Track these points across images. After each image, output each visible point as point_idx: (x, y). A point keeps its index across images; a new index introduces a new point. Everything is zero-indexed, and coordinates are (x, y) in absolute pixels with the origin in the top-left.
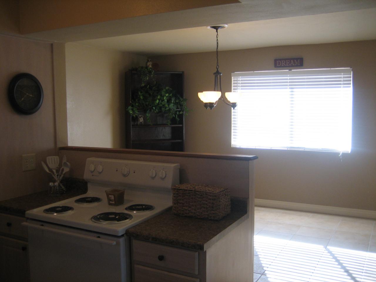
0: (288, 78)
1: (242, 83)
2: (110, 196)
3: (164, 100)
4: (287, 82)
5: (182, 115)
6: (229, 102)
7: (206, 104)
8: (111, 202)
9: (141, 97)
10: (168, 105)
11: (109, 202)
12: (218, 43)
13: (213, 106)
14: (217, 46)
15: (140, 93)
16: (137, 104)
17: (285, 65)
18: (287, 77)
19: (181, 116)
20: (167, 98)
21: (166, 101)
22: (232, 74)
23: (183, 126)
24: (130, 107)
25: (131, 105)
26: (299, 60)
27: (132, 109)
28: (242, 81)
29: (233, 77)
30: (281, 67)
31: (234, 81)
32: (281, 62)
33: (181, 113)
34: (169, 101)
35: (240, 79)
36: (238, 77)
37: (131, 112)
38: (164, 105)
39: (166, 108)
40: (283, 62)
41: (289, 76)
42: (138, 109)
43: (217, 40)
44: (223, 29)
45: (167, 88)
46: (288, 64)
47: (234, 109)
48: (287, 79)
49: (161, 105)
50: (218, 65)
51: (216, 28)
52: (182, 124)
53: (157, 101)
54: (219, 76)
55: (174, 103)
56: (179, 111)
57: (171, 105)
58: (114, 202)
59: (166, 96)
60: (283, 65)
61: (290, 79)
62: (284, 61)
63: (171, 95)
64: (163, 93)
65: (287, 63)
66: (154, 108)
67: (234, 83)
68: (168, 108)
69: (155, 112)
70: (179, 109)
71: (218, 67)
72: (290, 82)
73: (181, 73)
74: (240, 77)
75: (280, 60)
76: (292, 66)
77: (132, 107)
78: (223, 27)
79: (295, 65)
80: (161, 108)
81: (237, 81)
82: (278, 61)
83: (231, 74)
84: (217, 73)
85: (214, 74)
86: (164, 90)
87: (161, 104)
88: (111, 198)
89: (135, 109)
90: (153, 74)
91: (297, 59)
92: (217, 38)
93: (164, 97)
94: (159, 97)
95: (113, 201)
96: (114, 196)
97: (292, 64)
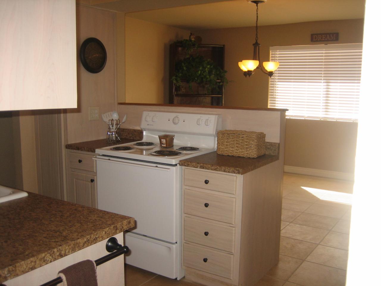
1: (279, 57)
2: (162, 140)
3: (206, 71)
4: (322, 56)
5: (222, 86)
6: (266, 71)
7: (245, 72)
8: (163, 145)
9: (185, 68)
10: (210, 76)
11: (162, 145)
12: (257, 17)
13: (251, 74)
14: (257, 19)
15: (183, 64)
16: (180, 75)
17: (321, 40)
18: (323, 51)
19: (221, 88)
20: (209, 69)
21: (207, 72)
23: (222, 97)
24: (174, 77)
25: (175, 75)
26: (335, 35)
27: (176, 79)
28: (279, 54)
29: (271, 51)
30: (317, 41)
31: (272, 54)
32: (317, 37)
33: (221, 84)
34: (210, 72)
36: (276, 51)
37: (175, 82)
38: (205, 76)
39: (207, 78)
40: (319, 37)
42: (181, 79)
43: (257, 14)
44: (262, 4)
45: (209, 60)
46: (324, 39)
47: (271, 77)
48: (323, 53)
49: (203, 76)
50: (257, 37)
51: (257, 3)
52: (222, 95)
53: (200, 72)
54: (257, 48)
55: (214, 75)
56: (219, 82)
57: (212, 76)
58: (165, 146)
59: (207, 67)
60: (320, 39)
61: (325, 53)
62: (320, 35)
63: (212, 67)
64: (205, 65)
65: (323, 37)
66: (196, 78)
67: (272, 57)
68: (209, 79)
69: (197, 82)
70: (219, 80)
71: (257, 39)
72: (325, 56)
73: (222, 46)
74: (278, 51)
75: (317, 34)
76: (328, 40)
77: (176, 77)
78: (263, 1)
79: (331, 39)
80: (202, 78)
81: (275, 54)
82: (314, 36)
83: (269, 48)
84: (256, 44)
85: (254, 44)
86: (206, 62)
87: (203, 74)
88: (163, 142)
89: (178, 79)
90: (197, 47)
91: (333, 34)
92: (257, 12)
93: (206, 68)
94: (201, 68)
95: (164, 144)
96: (166, 140)
97: (328, 39)
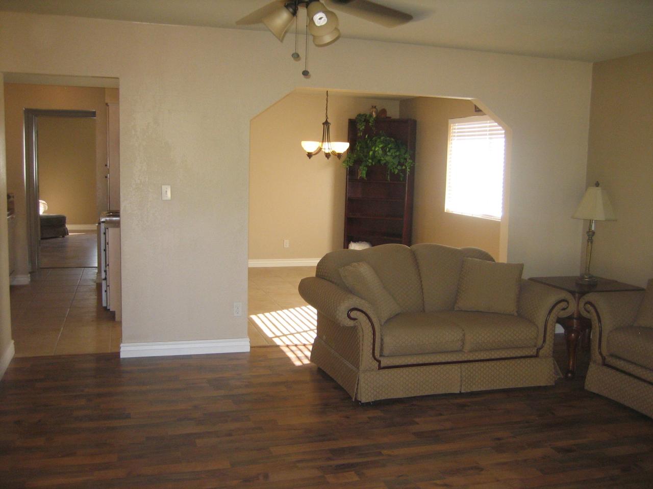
0: (488, 125)
1: (458, 132)
4: (486, 131)
5: (405, 170)
10: (384, 158)
18: (488, 123)
19: (404, 172)
21: (380, 152)
22: (450, 121)
23: (406, 183)
29: (451, 125)
35: (457, 127)
39: (382, 161)
41: (490, 123)
42: (355, 161)
48: (486, 127)
52: (406, 181)
61: (490, 127)
67: (453, 132)
72: (490, 131)
81: (455, 129)
83: (448, 121)
86: (379, 141)
94: (373, 149)
